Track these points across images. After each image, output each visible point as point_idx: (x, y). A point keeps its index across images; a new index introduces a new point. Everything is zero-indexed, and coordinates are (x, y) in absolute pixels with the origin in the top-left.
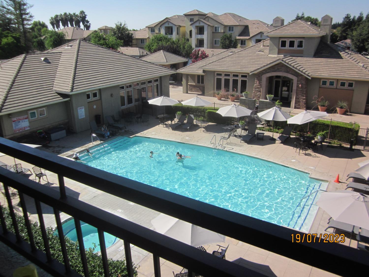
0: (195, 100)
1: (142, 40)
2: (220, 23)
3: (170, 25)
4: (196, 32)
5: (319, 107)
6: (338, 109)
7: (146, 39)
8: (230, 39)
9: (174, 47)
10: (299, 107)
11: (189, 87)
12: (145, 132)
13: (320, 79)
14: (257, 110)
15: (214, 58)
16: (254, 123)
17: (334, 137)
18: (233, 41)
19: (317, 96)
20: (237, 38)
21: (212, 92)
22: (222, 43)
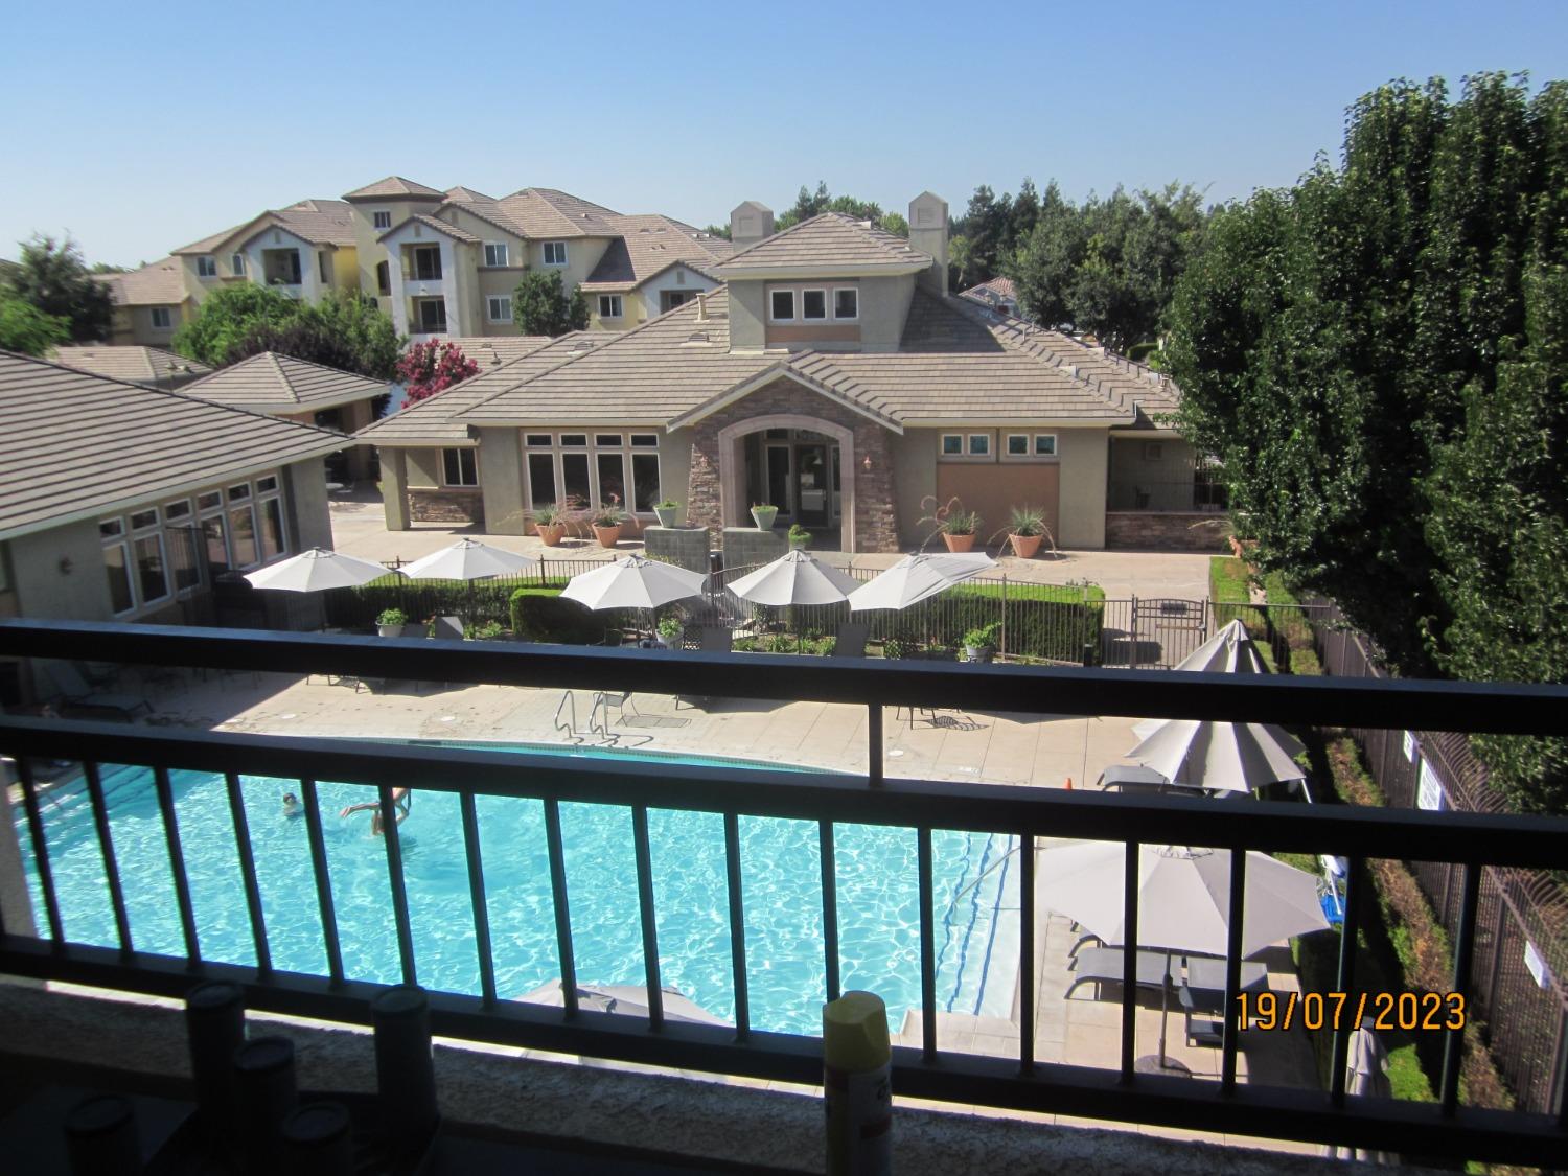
0: (462, 554)
1: (160, 314)
2: (509, 232)
3: (288, 243)
4: (407, 270)
5: (948, 538)
6: (1014, 538)
7: (177, 306)
8: (556, 293)
9: (318, 334)
10: (874, 543)
11: (414, 504)
12: (251, 714)
13: (934, 432)
14: (720, 571)
15: (511, 376)
16: (717, 625)
17: (1024, 645)
18: (567, 302)
19: (934, 498)
20: (583, 290)
21: (517, 515)
22: (524, 311)
